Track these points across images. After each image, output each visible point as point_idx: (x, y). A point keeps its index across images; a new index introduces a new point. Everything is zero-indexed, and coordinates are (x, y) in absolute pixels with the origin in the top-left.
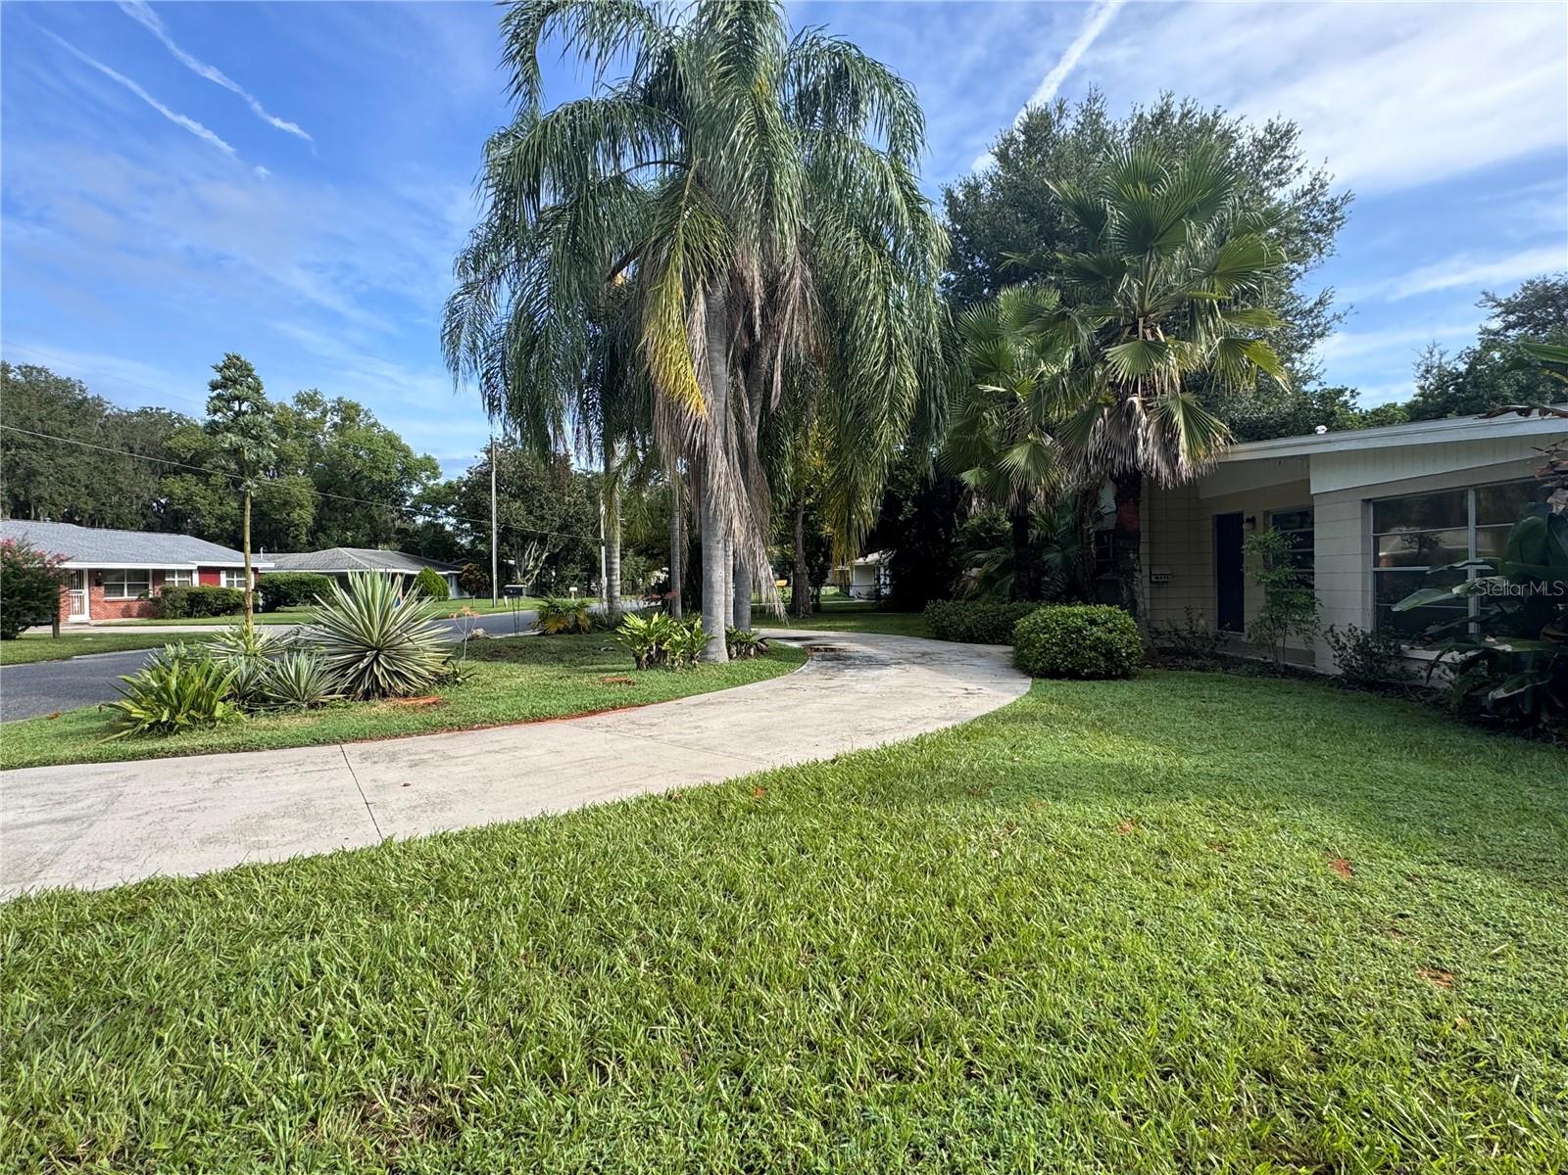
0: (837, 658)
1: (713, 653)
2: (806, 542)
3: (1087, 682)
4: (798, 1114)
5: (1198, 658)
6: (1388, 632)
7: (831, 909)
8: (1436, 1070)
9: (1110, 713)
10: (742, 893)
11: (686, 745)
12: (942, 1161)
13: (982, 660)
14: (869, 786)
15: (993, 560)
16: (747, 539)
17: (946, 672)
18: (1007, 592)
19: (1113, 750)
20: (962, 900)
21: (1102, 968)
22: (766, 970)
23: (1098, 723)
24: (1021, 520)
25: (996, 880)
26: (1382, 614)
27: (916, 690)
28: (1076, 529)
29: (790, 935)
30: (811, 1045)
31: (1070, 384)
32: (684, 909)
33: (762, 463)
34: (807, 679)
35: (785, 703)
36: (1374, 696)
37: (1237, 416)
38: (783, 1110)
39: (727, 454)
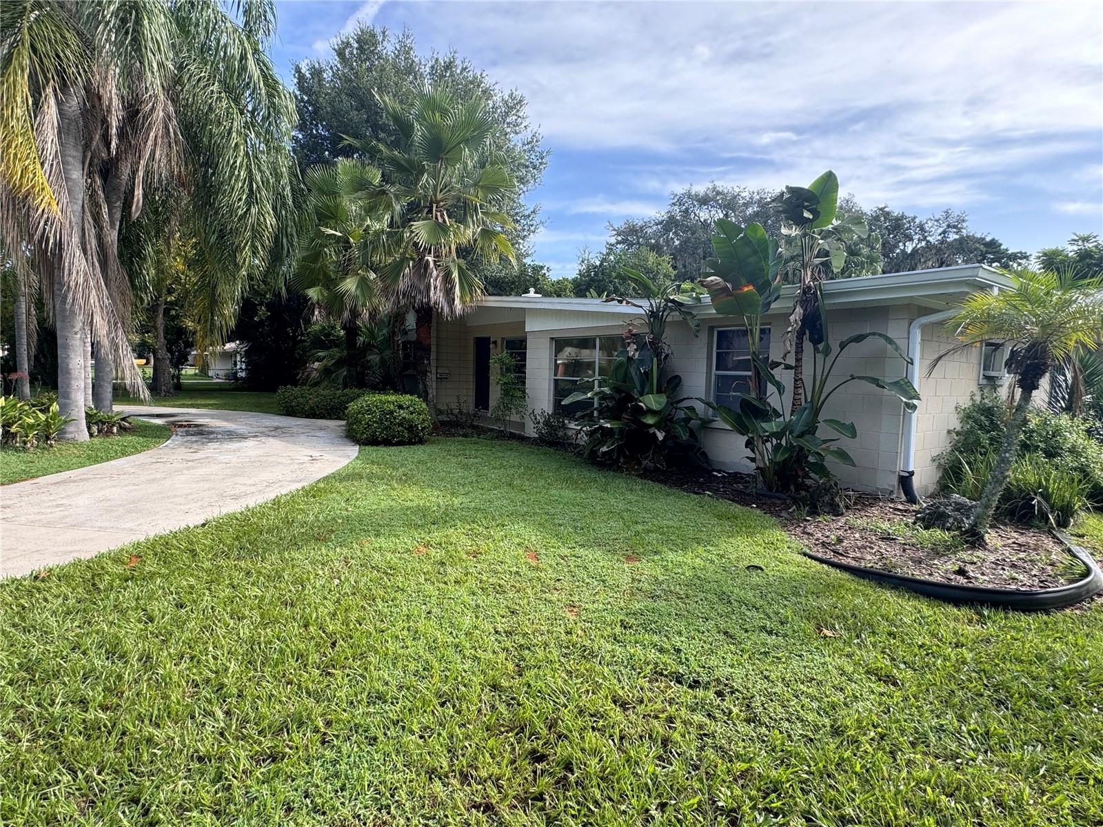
0: (201, 433)
1: (71, 433)
2: (166, 332)
3: (396, 448)
4: (195, 814)
5: (463, 428)
6: (559, 414)
7: (211, 649)
8: (569, 661)
9: (410, 470)
10: (126, 652)
11: (48, 525)
12: (307, 806)
13: (323, 432)
14: (237, 543)
15: (331, 357)
16: (109, 333)
17: (294, 443)
18: (341, 381)
19: (412, 496)
20: (315, 621)
21: (407, 647)
22: (156, 712)
23: (404, 478)
24: (352, 330)
25: (338, 601)
26: (557, 403)
27: (272, 459)
28: (390, 339)
29: (175, 678)
30: (201, 759)
31: (387, 240)
32: (66, 679)
33: (122, 263)
34: (173, 452)
35: (153, 477)
36: (552, 450)
37: (488, 274)
38: (179, 816)
39: (85, 254)
